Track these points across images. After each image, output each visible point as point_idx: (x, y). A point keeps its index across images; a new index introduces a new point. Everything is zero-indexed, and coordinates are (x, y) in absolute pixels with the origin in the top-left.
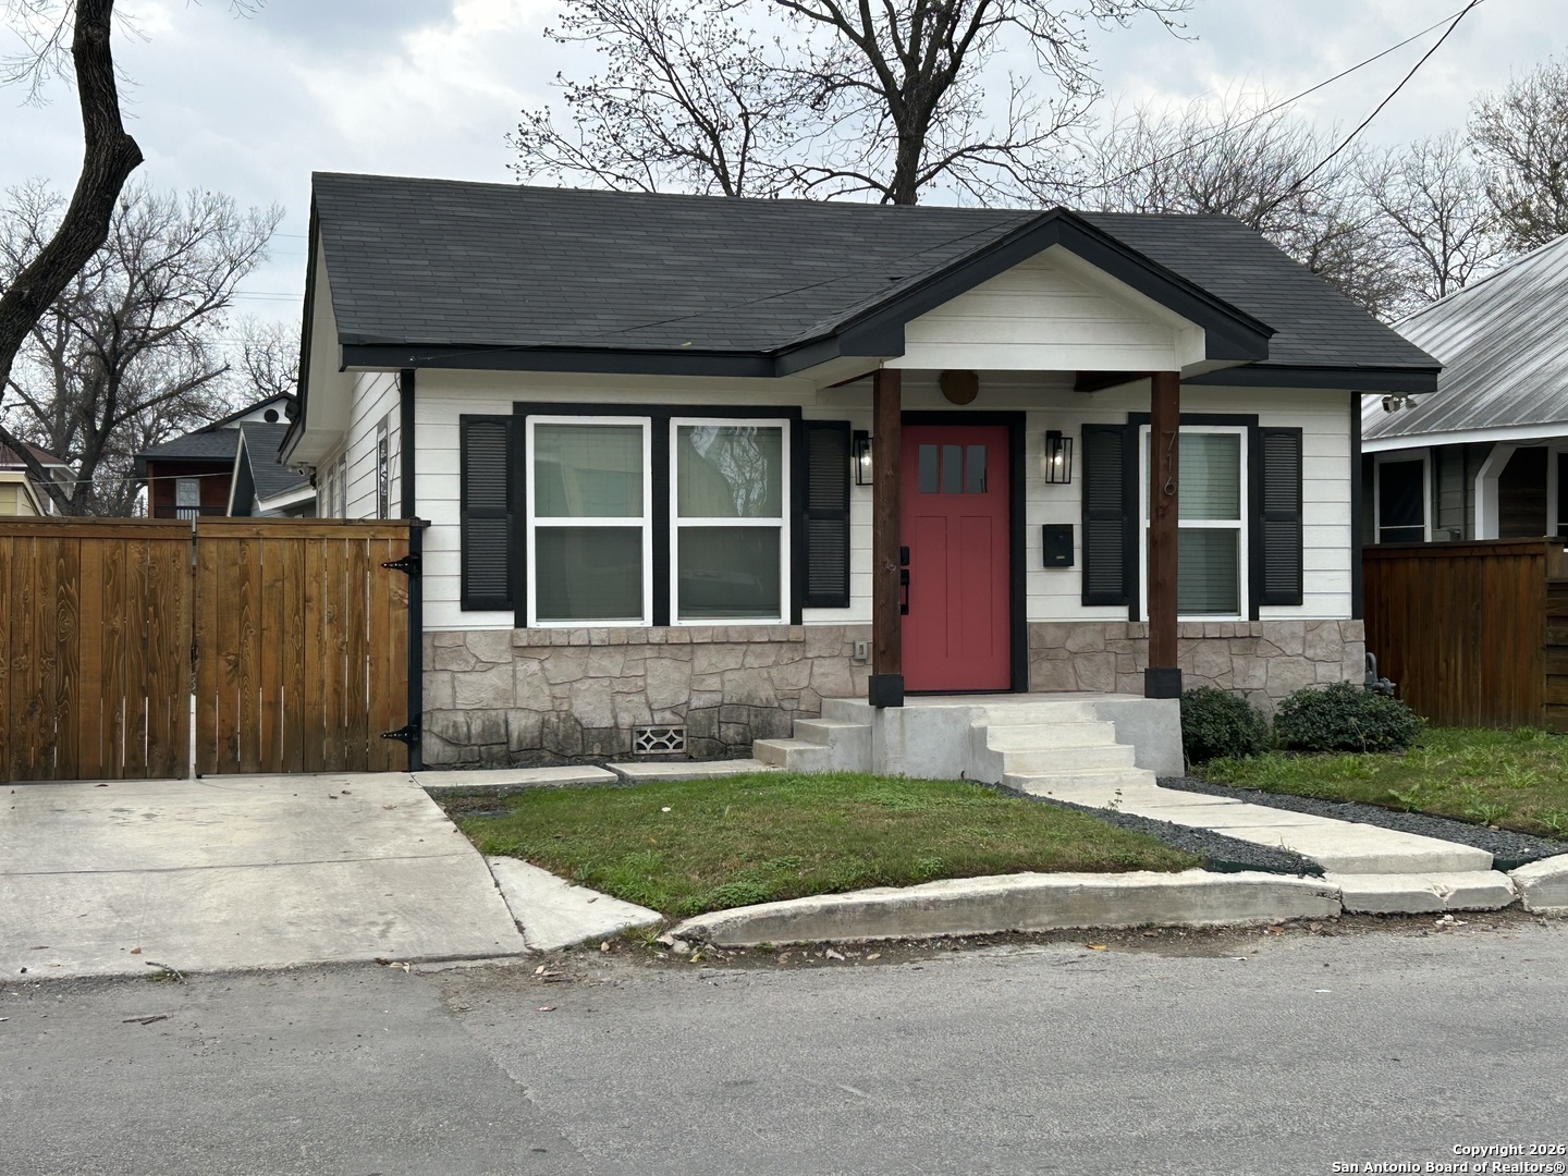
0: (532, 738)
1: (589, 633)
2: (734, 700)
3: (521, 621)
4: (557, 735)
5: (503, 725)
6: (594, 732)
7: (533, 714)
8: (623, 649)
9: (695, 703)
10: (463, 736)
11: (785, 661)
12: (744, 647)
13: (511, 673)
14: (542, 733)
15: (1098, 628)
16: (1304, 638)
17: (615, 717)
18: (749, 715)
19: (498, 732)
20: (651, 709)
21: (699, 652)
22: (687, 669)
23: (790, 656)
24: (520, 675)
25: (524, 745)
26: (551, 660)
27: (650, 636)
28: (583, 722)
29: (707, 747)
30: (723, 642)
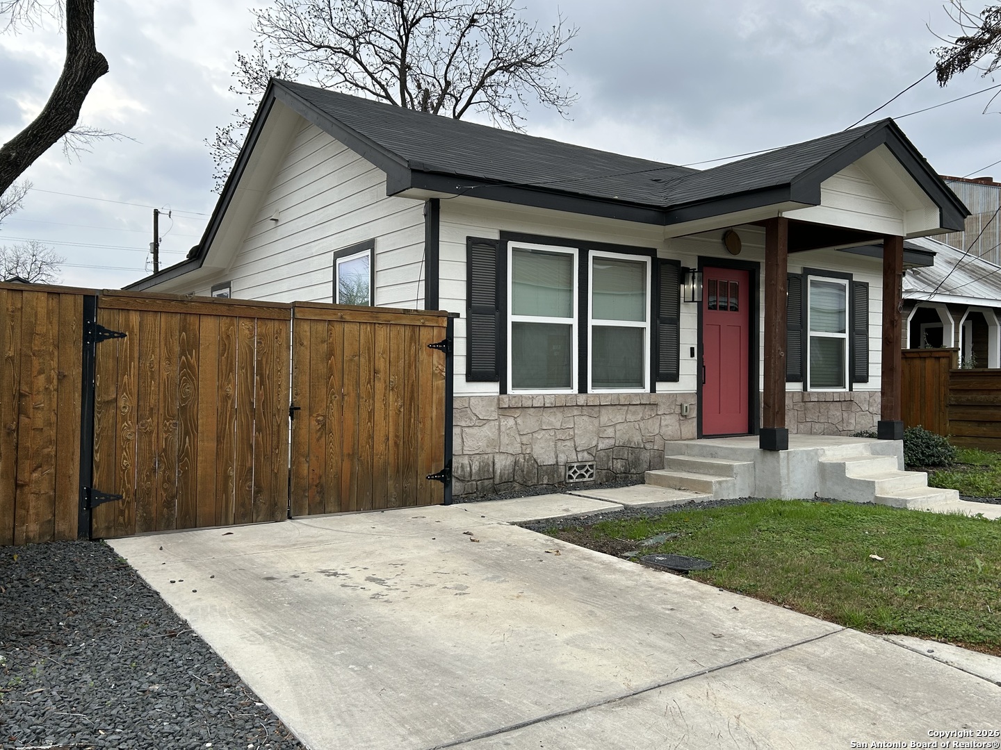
0: (509, 474)
1: (544, 398)
2: (621, 443)
3: (503, 390)
4: (523, 471)
5: (491, 465)
6: (544, 468)
7: (510, 457)
8: (562, 409)
9: (601, 446)
10: (467, 474)
11: (647, 417)
12: (626, 408)
13: (497, 427)
14: (514, 470)
15: (790, 395)
16: (869, 401)
17: (557, 457)
18: (628, 455)
19: (488, 471)
20: (576, 451)
21: (603, 411)
22: (596, 422)
23: (650, 413)
24: (503, 429)
25: (503, 479)
26: (521, 417)
27: (578, 400)
28: (539, 461)
29: (606, 476)
30: (616, 404)
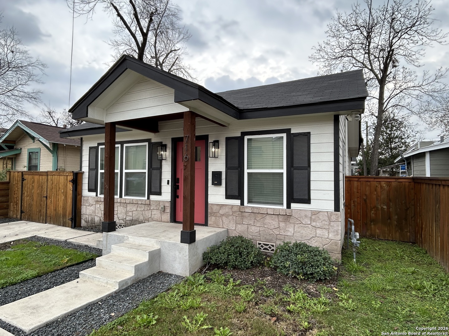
0: (99, 223)
2: (135, 219)
3: (97, 195)
5: (94, 219)
7: (98, 217)
9: (127, 219)
10: (87, 221)
12: (137, 205)
13: (95, 207)
15: (230, 207)
16: (311, 217)
20: (119, 219)
21: (128, 205)
22: (125, 209)
23: (147, 208)
26: (101, 204)
27: (119, 200)
30: (132, 203)
